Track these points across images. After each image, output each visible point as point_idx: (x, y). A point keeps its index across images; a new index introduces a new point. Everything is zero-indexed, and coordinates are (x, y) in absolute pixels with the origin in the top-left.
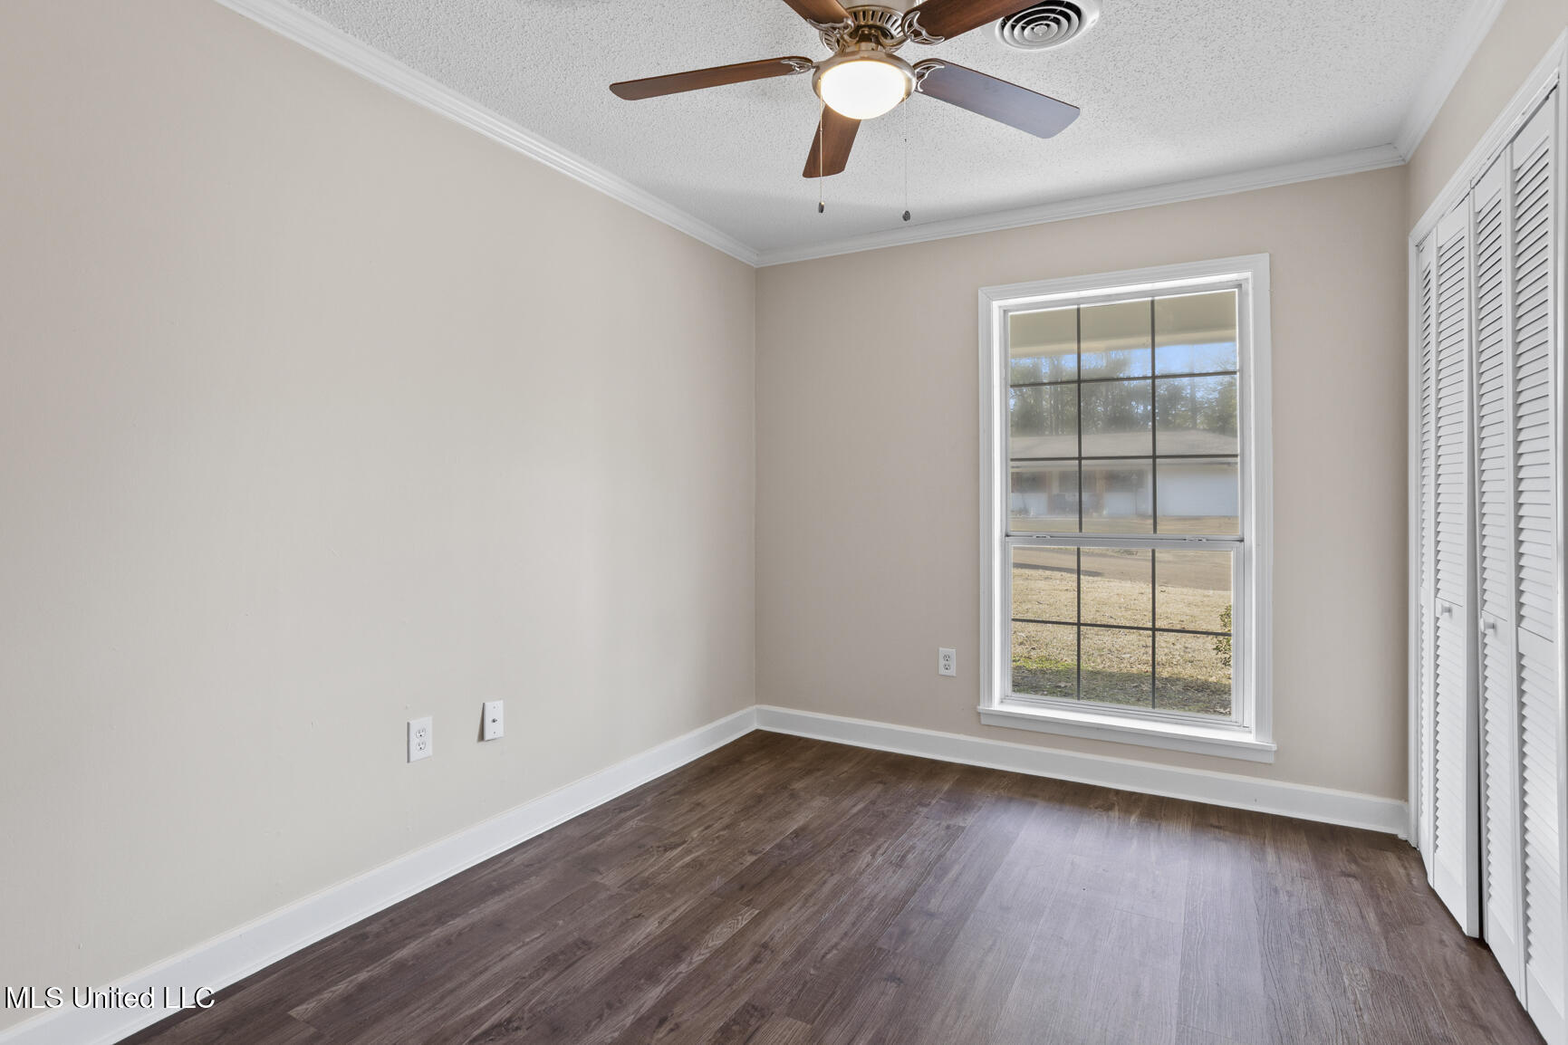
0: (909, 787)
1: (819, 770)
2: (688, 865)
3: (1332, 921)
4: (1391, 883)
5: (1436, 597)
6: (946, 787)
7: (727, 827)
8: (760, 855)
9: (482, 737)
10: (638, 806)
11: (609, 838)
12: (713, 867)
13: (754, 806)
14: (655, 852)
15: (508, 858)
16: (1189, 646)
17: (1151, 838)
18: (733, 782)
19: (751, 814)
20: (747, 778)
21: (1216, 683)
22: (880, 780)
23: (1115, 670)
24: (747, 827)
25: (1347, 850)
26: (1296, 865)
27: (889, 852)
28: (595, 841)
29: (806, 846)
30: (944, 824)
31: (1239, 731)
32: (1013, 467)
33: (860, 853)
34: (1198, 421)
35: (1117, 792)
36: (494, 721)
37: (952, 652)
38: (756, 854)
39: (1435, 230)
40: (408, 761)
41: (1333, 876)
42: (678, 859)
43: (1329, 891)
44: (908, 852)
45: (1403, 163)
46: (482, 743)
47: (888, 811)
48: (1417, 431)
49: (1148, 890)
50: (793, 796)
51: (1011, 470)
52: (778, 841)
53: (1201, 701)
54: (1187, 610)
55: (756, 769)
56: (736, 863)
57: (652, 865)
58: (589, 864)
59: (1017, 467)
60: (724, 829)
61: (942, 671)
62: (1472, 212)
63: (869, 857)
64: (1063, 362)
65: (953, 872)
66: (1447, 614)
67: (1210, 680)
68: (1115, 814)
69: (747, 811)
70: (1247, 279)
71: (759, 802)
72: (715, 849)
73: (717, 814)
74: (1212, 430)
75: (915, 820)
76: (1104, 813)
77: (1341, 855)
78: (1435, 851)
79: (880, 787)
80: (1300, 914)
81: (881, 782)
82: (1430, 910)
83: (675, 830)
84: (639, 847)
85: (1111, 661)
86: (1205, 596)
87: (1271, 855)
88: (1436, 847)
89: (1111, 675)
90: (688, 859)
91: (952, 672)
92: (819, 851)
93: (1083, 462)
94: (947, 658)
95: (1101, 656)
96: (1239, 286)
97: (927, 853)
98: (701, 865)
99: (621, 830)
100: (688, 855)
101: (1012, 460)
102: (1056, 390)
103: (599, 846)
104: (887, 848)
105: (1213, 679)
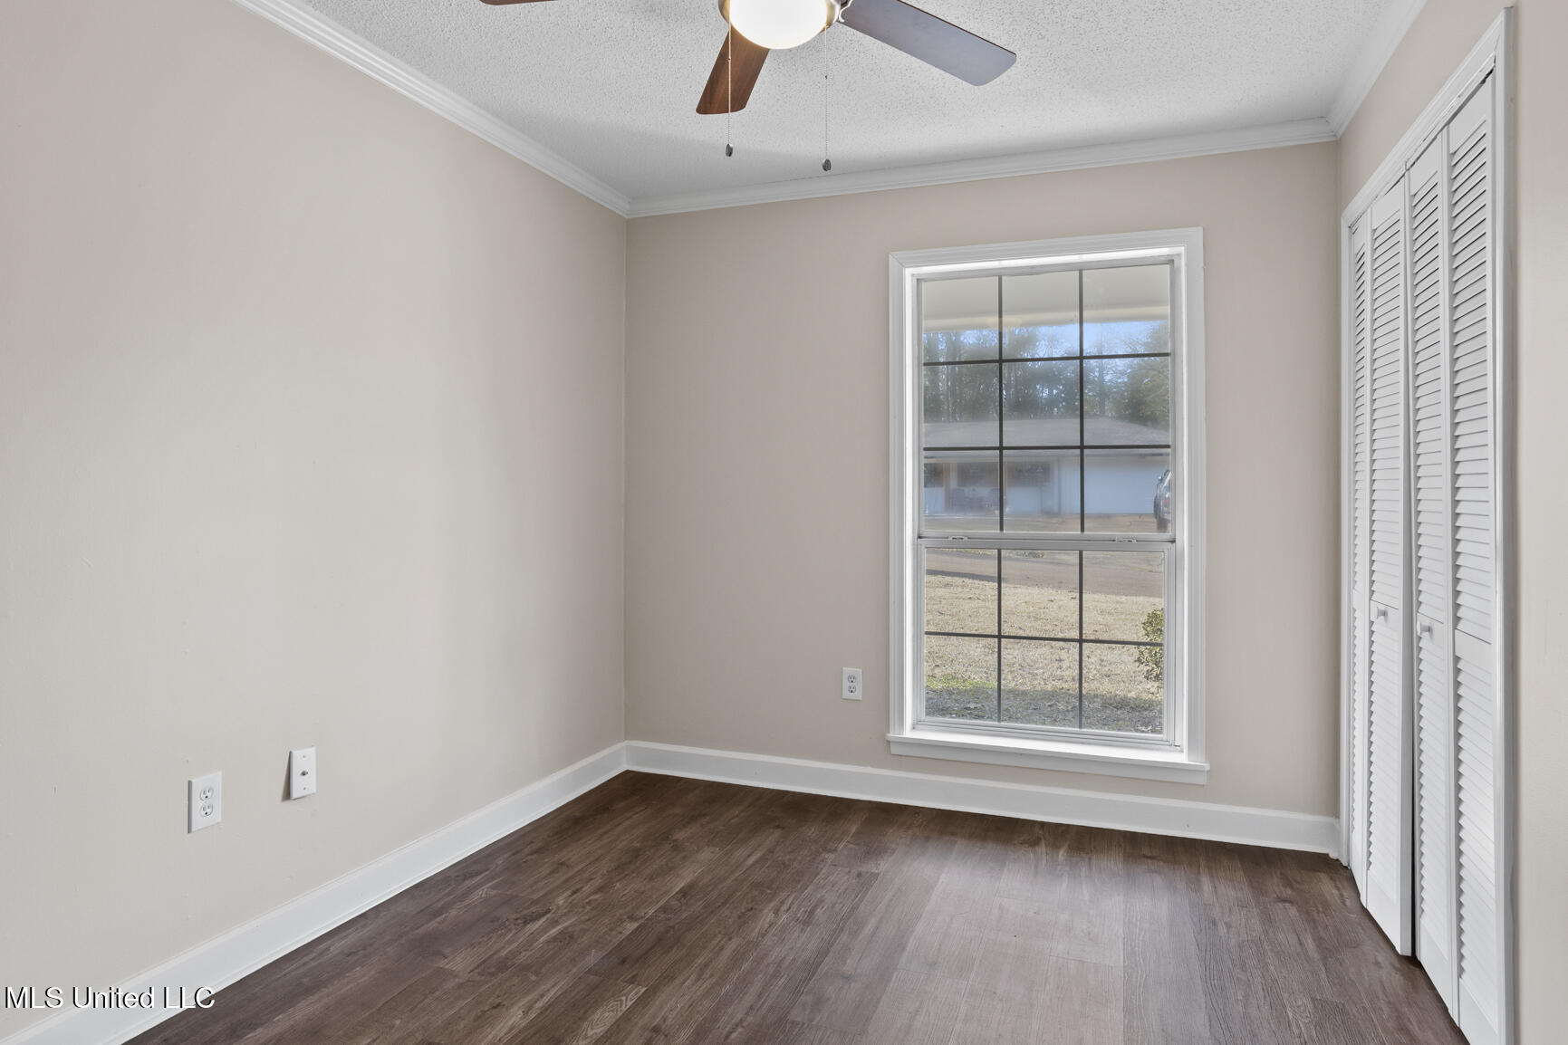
0: (811, 831)
1: (704, 815)
2: (554, 939)
3: (1272, 951)
4: (1326, 906)
5: (1370, 599)
6: (853, 829)
7: (600, 889)
8: (641, 921)
9: (287, 794)
10: (487, 870)
11: (453, 913)
12: (585, 940)
13: (630, 862)
14: (513, 927)
15: (322, 947)
16: (1105, 658)
17: (1083, 874)
18: (602, 835)
19: (626, 873)
20: (620, 829)
21: (1136, 699)
22: (777, 824)
23: (1027, 688)
24: (625, 889)
25: (1281, 874)
26: (1232, 893)
27: (795, 907)
28: (436, 917)
29: (697, 907)
30: (854, 871)
31: (1171, 751)
32: (926, 457)
33: (761, 911)
34: (1106, 408)
35: (1043, 824)
36: (304, 774)
37: (858, 671)
38: (637, 920)
39: (1369, 210)
40: (189, 830)
41: (1270, 902)
42: (542, 933)
43: (1267, 919)
44: (816, 906)
45: (1334, 139)
46: (288, 803)
47: (789, 860)
48: (1350, 424)
49: (1083, 931)
50: (676, 848)
51: (924, 461)
52: (661, 903)
53: (1121, 719)
54: (1100, 618)
55: (630, 817)
56: (614, 933)
57: (510, 942)
58: (429, 946)
59: (932, 457)
60: (595, 892)
61: (846, 694)
62: (1407, 196)
63: (772, 915)
64: (962, 339)
65: (869, 926)
66: (1382, 617)
67: (1129, 696)
68: (1042, 849)
69: (622, 868)
70: (1179, 255)
71: (637, 856)
72: (587, 917)
73: (586, 875)
74: (1120, 417)
75: (822, 869)
76: (1030, 849)
77: (1276, 880)
78: (1368, 869)
79: (777, 833)
80: (1240, 946)
81: (778, 827)
82: (1365, 932)
83: (535, 897)
84: (492, 921)
85: (1023, 678)
86: (1118, 602)
87: (1207, 885)
88: (1369, 864)
89: (1024, 693)
90: (554, 931)
91: (858, 695)
92: (712, 912)
93: (1005, 452)
94: (852, 679)
95: (1012, 672)
96: (1170, 261)
97: (838, 906)
98: (571, 937)
99: (467, 902)
100: (554, 927)
101: (926, 449)
102: (953, 370)
103: (443, 922)
104: (792, 903)
105: (1132, 695)
